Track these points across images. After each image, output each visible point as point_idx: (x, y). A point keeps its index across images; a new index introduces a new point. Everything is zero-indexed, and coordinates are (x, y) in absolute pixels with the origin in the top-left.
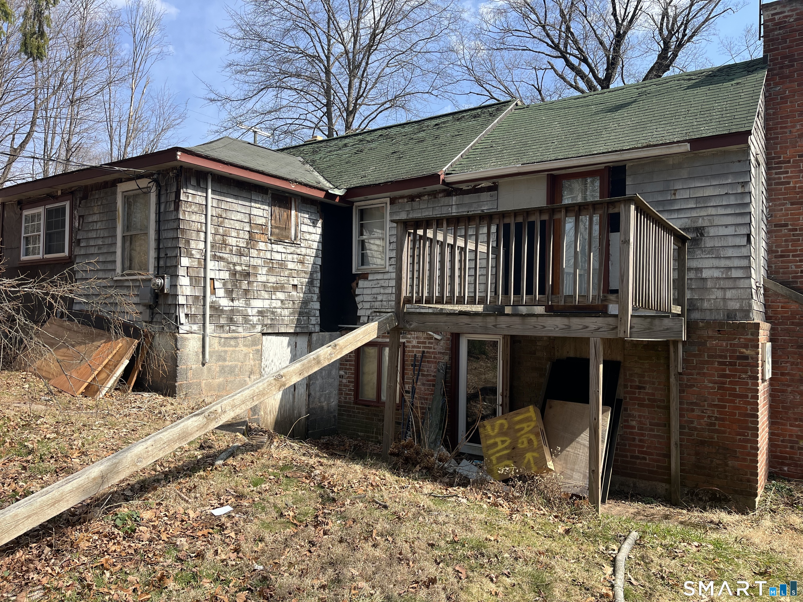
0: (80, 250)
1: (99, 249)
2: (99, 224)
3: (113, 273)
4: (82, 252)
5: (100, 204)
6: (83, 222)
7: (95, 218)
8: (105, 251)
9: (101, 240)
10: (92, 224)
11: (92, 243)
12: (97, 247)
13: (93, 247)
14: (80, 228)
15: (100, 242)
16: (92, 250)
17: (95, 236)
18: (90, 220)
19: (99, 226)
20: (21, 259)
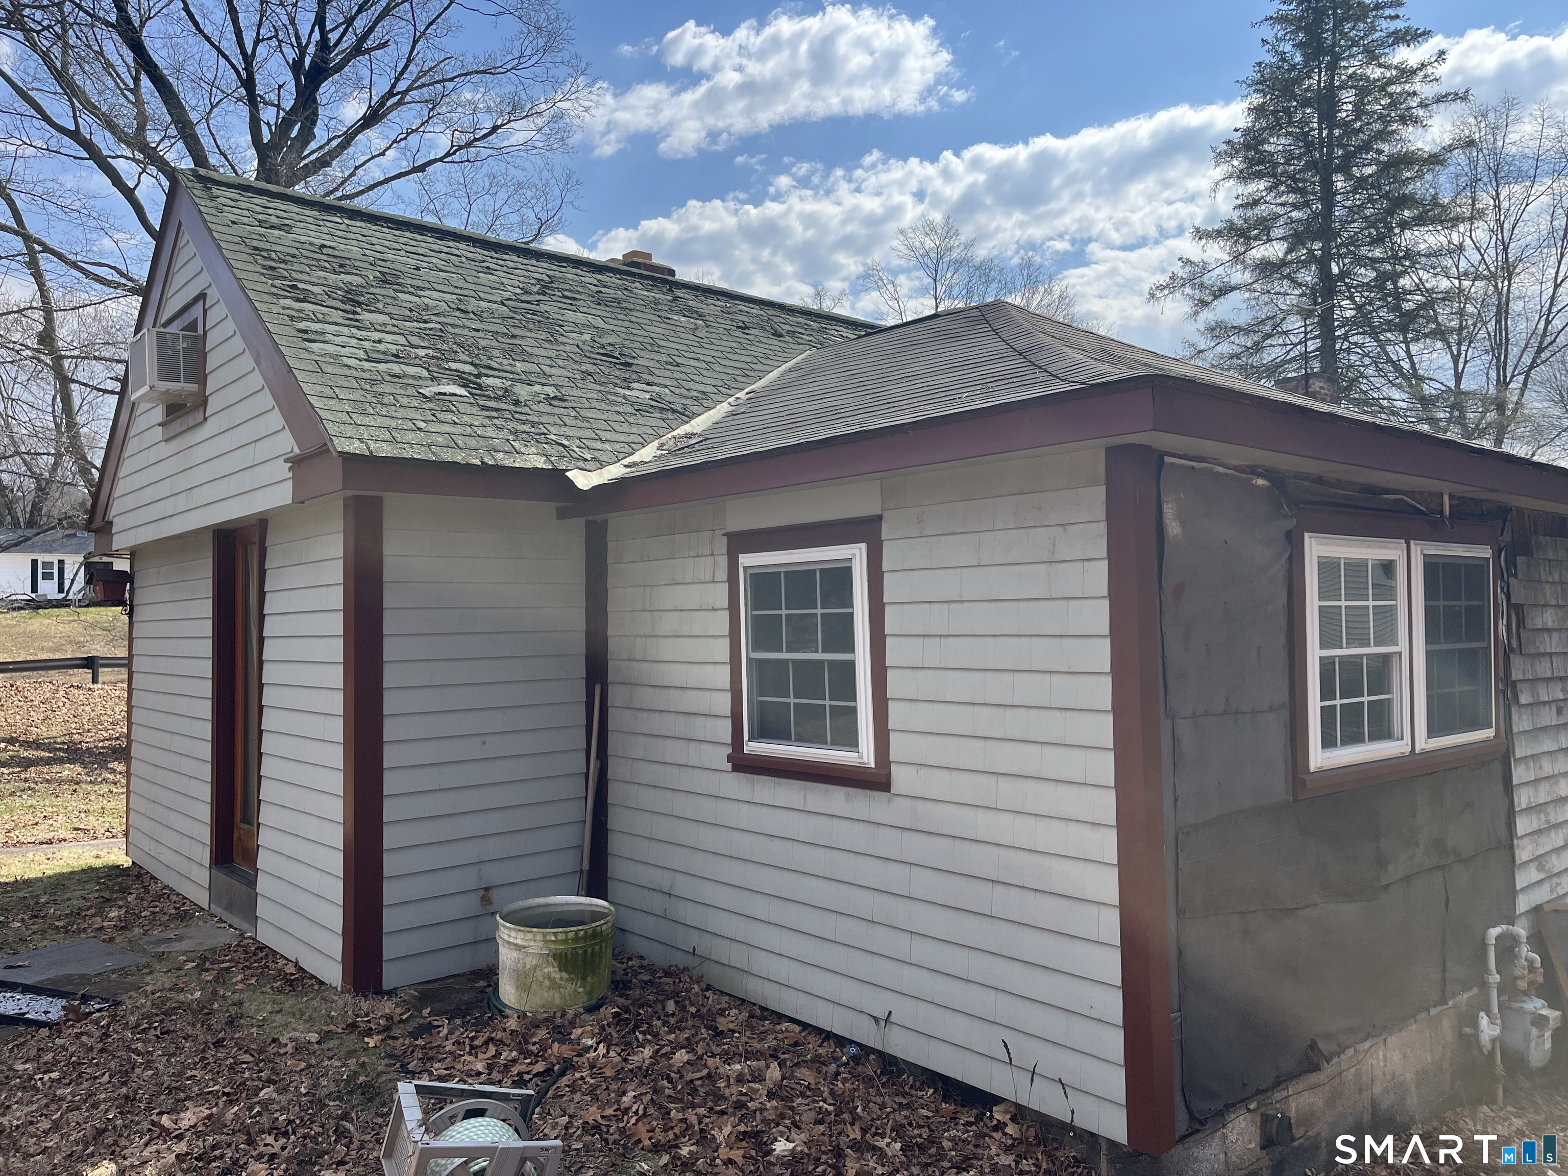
0: (1520, 717)
1: (1559, 711)
4: (1526, 722)
5: (1557, 578)
10: (1541, 637)
11: (1543, 694)
12: (1554, 708)
13: (1547, 708)
14: (1514, 642)
15: (1559, 692)
16: (1546, 717)
17: (1549, 673)
20: (1313, 766)
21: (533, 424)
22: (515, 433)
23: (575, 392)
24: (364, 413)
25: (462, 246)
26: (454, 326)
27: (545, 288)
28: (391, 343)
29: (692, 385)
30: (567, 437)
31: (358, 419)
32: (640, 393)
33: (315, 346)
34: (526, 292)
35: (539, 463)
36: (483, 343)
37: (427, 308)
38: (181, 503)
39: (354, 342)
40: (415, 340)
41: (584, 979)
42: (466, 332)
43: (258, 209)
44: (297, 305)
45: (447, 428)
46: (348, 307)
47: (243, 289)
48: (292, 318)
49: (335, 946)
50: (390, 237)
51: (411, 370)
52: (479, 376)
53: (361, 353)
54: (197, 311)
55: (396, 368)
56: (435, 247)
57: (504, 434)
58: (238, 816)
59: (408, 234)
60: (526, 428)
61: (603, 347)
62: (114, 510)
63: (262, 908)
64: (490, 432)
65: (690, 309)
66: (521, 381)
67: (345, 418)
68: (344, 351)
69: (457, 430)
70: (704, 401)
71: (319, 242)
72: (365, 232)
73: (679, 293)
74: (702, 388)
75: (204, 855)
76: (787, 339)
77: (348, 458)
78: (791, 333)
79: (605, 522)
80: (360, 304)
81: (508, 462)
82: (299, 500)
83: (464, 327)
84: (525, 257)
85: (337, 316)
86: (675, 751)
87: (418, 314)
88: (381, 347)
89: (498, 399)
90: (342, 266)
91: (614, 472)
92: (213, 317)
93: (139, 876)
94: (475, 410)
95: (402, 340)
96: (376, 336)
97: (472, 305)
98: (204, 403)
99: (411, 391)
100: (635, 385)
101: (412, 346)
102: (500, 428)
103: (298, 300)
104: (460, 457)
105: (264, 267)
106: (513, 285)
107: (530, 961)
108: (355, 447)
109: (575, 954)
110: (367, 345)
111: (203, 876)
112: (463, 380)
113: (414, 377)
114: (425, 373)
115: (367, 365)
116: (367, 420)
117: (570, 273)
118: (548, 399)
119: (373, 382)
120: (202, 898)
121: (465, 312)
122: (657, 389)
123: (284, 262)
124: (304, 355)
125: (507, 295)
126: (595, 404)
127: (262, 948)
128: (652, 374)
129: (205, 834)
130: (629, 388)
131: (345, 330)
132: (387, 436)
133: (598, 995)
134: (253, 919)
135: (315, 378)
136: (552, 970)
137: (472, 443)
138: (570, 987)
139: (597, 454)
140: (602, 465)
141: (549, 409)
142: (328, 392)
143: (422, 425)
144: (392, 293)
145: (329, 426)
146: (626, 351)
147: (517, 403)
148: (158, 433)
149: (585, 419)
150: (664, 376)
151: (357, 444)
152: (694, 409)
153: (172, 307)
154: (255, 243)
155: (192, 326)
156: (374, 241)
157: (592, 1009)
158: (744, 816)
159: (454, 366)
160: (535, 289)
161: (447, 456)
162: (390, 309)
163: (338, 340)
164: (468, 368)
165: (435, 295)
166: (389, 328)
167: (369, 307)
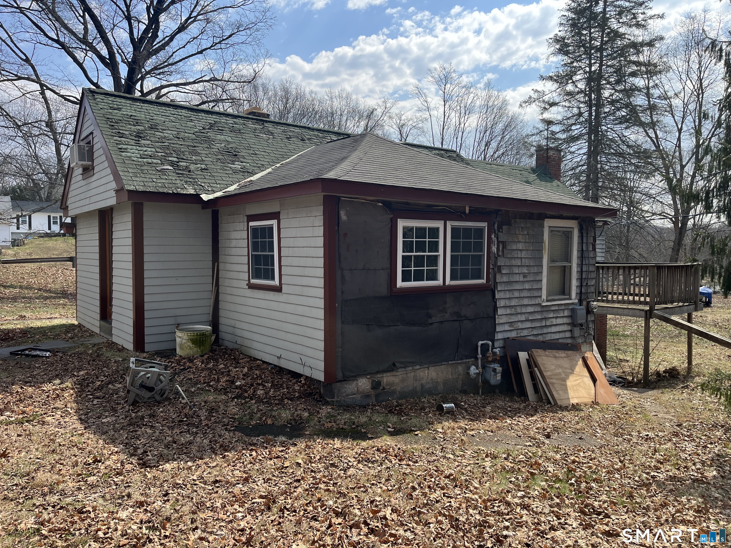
0: (502, 277)
1: (525, 277)
2: (524, 253)
3: (539, 299)
4: (505, 279)
5: (526, 233)
6: (503, 248)
7: (520, 246)
8: (532, 279)
9: (526, 268)
10: (516, 252)
11: (516, 270)
12: (522, 275)
13: (518, 275)
14: (500, 253)
15: (525, 270)
16: (517, 278)
17: (519, 264)
18: (514, 247)
19: (524, 254)
20: (398, 286)
21: (194, 179)
22: (186, 182)
23: (213, 167)
24: (136, 177)
25: (183, 111)
26: (173, 144)
27: (211, 126)
28: (150, 151)
29: (259, 162)
30: (204, 183)
31: (134, 179)
32: (237, 166)
33: (123, 154)
34: (204, 129)
35: (192, 192)
36: (183, 150)
37: (165, 137)
38: (87, 201)
39: (137, 151)
40: (158, 150)
41: (200, 347)
42: (177, 146)
43: (110, 102)
44: (119, 139)
45: (163, 181)
46: (137, 139)
47: (102, 134)
48: (117, 144)
49: (131, 338)
50: (157, 110)
51: (155, 161)
52: (178, 162)
53: (139, 156)
54: (91, 137)
55: (150, 160)
56: (173, 112)
57: (183, 182)
58: (108, 304)
59: (164, 108)
60: (191, 180)
61: (228, 149)
62: (69, 202)
63: (114, 331)
64: (178, 182)
65: (269, 131)
66: (193, 163)
67: (130, 178)
68: (133, 155)
69: (167, 181)
70: (262, 168)
71: (130, 114)
72: (148, 108)
73: (266, 125)
74: (263, 163)
75: (98, 317)
76: (307, 141)
77: (130, 191)
78: (309, 139)
79: (218, 210)
80: (141, 137)
81: (182, 192)
82: (118, 203)
83: (177, 144)
84: (207, 114)
85: (132, 142)
86: (235, 283)
87: (161, 140)
88: (146, 153)
89: (183, 170)
90: (137, 123)
91: (219, 194)
92: (96, 140)
93: (79, 326)
94: (174, 174)
95: (154, 150)
96: (145, 149)
97: (182, 135)
98: (93, 169)
99: (153, 168)
100: (237, 163)
101: (157, 152)
102: (181, 180)
103: (120, 137)
104: (165, 191)
105: (110, 125)
106: (199, 126)
107: (184, 341)
108: (132, 188)
109: (197, 339)
110: (141, 152)
111: (98, 323)
112: (172, 164)
113: (155, 164)
114: (160, 162)
115: (140, 160)
116: (137, 179)
117: (223, 119)
118: (202, 169)
119: (141, 166)
120: (97, 330)
121: (179, 138)
122: (244, 164)
123: (117, 123)
124: (120, 157)
125: (196, 130)
126: (219, 171)
127: (113, 343)
128: (244, 158)
129: (98, 310)
130: (234, 164)
131: (134, 147)
132: (143, 184)
133: (204, 352)
134: (111, 335)
135: (122, 165)
136: (190, 344)
137: (171, 186)
138: (195, 349)
139: (214, 189)
140: (214, 192)
141: (201, 173)
142: (126, 169)
143: (155, 180)
144: (153, 132)
145: (124, 181)
146: (237, 150)
147: (190, 171)
148: (81, 177)
149: (213, 176)
150: (249, 159)
151: (132, 187)
152: (256, 171)
153: (83, 135)
154: (108, 116)
155: (89, 143)
156: (150, 111)
157: (202, 356)
158: (251, 302)
159: (170, 159)
160: (207, 127)
161: (161, 190)
162: (152, 139)
163: (132, 151)
164: (175, 159)
165: (169, 132)
166: (150, 146)
167: (144, 138)
